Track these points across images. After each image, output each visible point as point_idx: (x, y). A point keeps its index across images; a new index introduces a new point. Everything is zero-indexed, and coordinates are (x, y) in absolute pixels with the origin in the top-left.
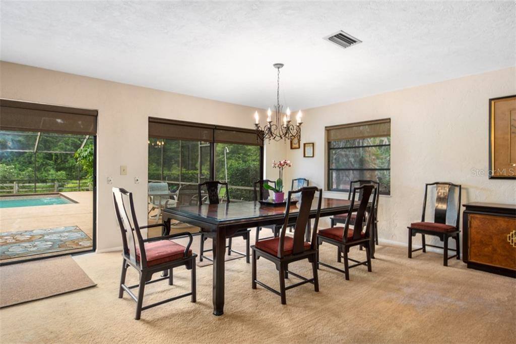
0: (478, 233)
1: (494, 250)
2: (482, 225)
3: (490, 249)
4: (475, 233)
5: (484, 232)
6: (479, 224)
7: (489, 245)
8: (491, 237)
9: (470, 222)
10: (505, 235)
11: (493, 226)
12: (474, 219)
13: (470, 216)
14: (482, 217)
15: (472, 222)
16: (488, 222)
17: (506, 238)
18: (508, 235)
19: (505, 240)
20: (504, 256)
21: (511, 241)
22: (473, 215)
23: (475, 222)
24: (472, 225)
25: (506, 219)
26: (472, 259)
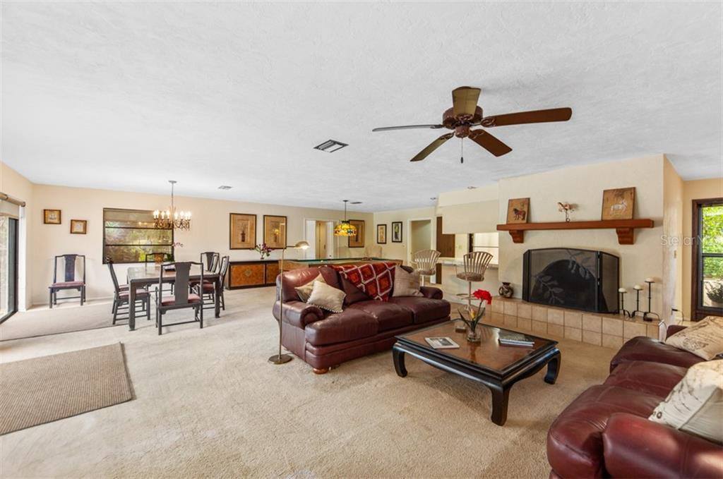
0: (235, 273)
1: (241, 279)
2: (237, 270)
5: (237, 273)
6: (235, 270)
7: (239, 278)
8: (240, 274)
10: (244, 272)
11: (240, 269)
13: (231, 267)
14: (237, 266)
15: (233, 270)
18: (246, 272)
19: (244, 275)
20: (244, 281)
21: (246, 274)
22: (233, 266)
25: (245, 266)
26: (232, 286)
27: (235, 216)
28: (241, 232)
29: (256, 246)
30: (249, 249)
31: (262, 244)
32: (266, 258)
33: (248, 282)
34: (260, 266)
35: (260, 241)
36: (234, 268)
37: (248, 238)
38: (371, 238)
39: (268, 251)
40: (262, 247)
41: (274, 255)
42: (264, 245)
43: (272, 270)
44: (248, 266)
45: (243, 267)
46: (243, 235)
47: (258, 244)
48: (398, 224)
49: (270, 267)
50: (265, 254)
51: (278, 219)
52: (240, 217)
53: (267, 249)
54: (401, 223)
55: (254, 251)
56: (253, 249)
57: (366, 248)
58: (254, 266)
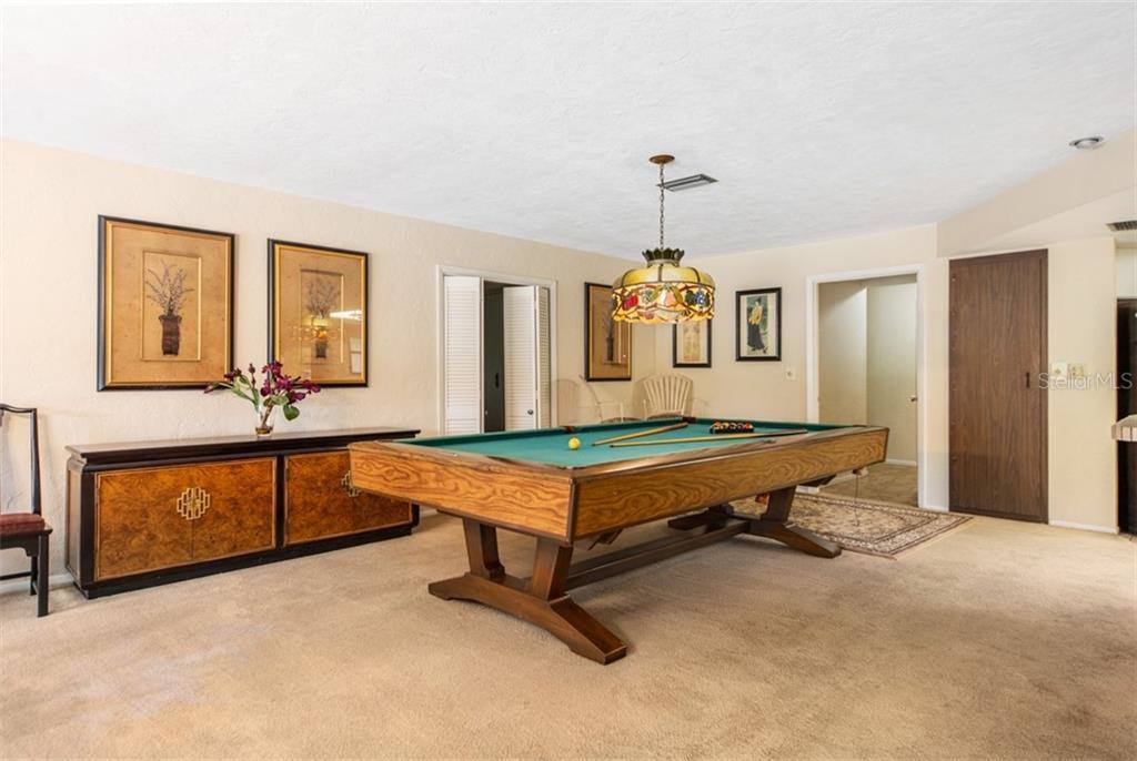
0: (116, 511)
1: (152, 537)
2: (127, 491)
3: (144, 538)
4: (110, 514)
5: (130, 505)
6: (120, 491)
7: (140, 531)
8: (145, 514)
9: (100, 491)
10: (171, 500)
11: (148, 489)
12: (108, 481)
13: (98, 478)
14: (128, 472)
15: (104, 491)
16: (139, 483)
17: (174, 506)
18: (178, 500)
19: (171, 512)
20: (170, 543)
21: (182, 511)
22: (104, 474)
23: (111, 488)
24: (105, 495)
25: (175, 469)
26: (103, 574)
27: (125, 231)
28: (162, 311)
29: (234, 374)
30: (202, 387)
31: (261, 361)
32: (281, 427)
33: (191, 548)
34: (250, 467)
35: (252, 352)
36: (112, 487)
37: (191, 337)
38: (650, 351)
39: (292, 398)
40: (261, 379)
41: (318, 416)
42: (274, 367)
43: (310, 480)
44: (194, 471)
45: (165, 476)
46: (171, 323)
47: (242, 364)
48: (762, 296)
49: (300, 467)
50: (278, 410)
51: (331, 262)
52: (151, 238)
53: (286, 388)
54: (778, 291)
55: (227, 395)
56: (220, 387)
57: (640, 385)
58: (221, 472)
